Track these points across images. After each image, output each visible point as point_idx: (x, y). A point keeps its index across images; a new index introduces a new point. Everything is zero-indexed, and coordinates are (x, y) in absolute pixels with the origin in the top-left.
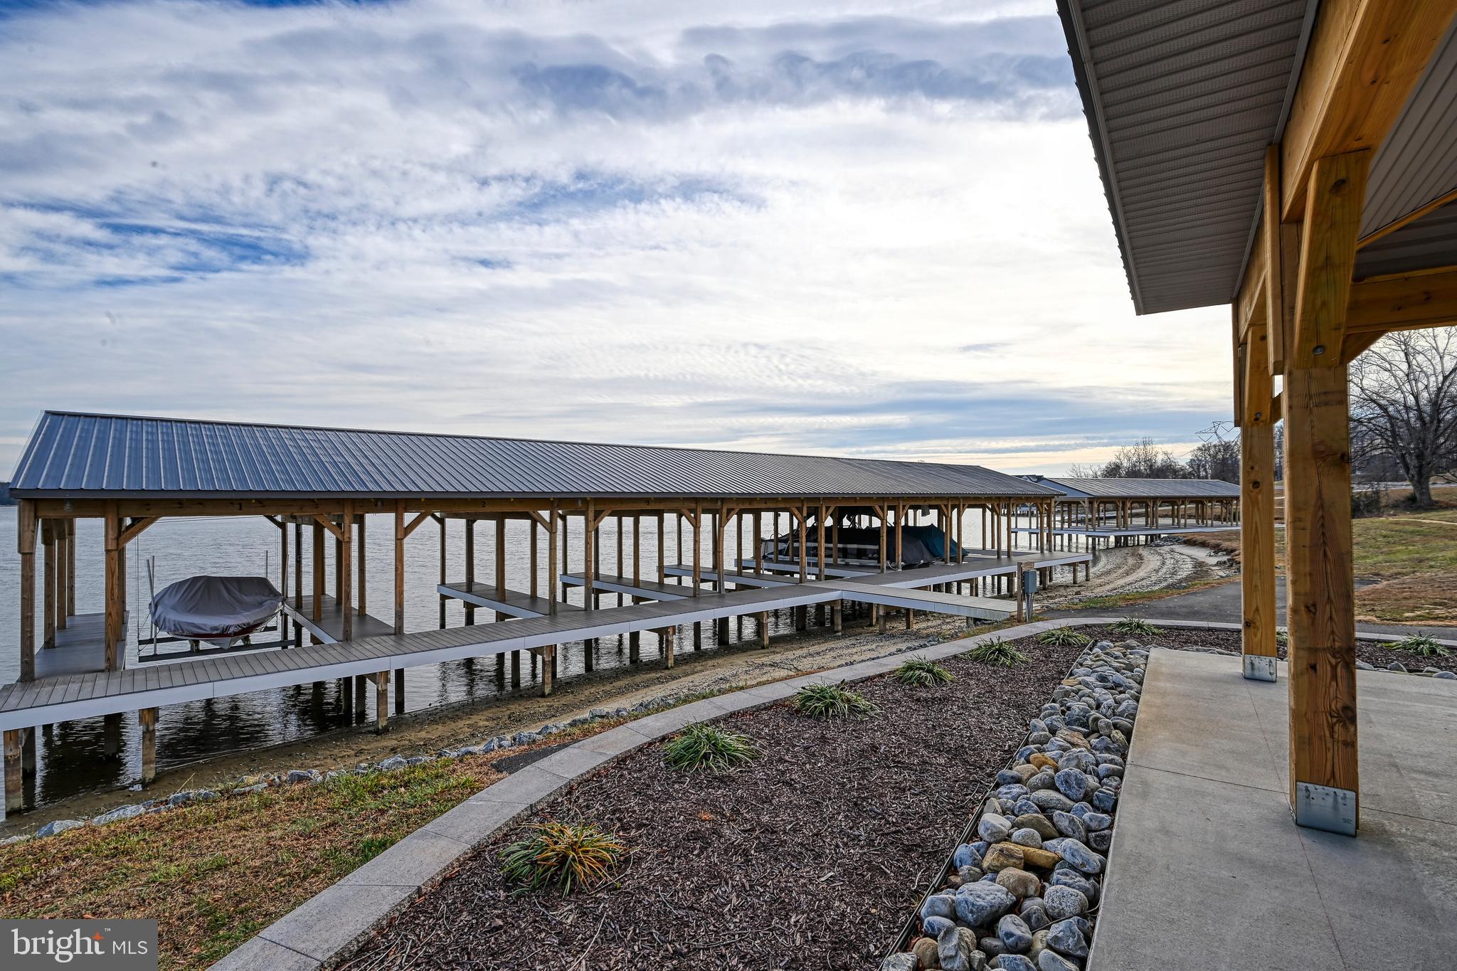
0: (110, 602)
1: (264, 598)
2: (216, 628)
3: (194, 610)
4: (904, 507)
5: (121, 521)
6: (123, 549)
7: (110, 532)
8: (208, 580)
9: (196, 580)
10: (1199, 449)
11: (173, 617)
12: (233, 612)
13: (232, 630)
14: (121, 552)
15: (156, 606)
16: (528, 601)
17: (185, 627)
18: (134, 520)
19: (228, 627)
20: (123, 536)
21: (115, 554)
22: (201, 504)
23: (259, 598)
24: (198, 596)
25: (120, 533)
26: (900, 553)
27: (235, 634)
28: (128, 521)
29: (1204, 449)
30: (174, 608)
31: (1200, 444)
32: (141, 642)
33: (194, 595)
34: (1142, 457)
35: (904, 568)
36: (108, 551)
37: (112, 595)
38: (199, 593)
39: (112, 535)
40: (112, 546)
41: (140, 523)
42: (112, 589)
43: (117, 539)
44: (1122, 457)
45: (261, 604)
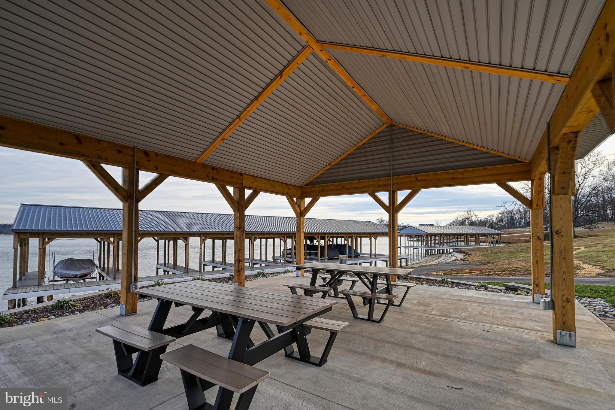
0: (40, 264)
1: (90, 266)
2: (73, 275)
3: (67, 269)
4: (328, 237)
5: (44, 239)
6: (45, 248)
7: (40, 242)
8: (72, 260)
9: (68, 259)
10: (500, 213)
11: (60, 271)
12: (80, 270)
13: (78, 275)
14: (44, 249)
15: (55, 268)
16: (184, 269)
17: (63, 274)
18: (48, 239)
19: (77, 275)
20: (45, 244)
21: (42, 250)
22: (68, 234)
23: (88, 266)
24: (68, 265)
25: (43, 243)
26: (326, 254)
27: (80, 277)
28: (47, 240)
29: (502, 213)
30: (60, 268)
31: (500, 211)
32: (50, 281)
33: (67, 265)
34: (467, 217)
35: (328, 260)
36: (40, 249)
37: (41, 262)
38: (69, 264)
39: (41, 243)
40: (41, 247)
41: (50, 240)
42: (41, 260)
43: (43, 245)
44: (458, 217)
45: (89, 268)
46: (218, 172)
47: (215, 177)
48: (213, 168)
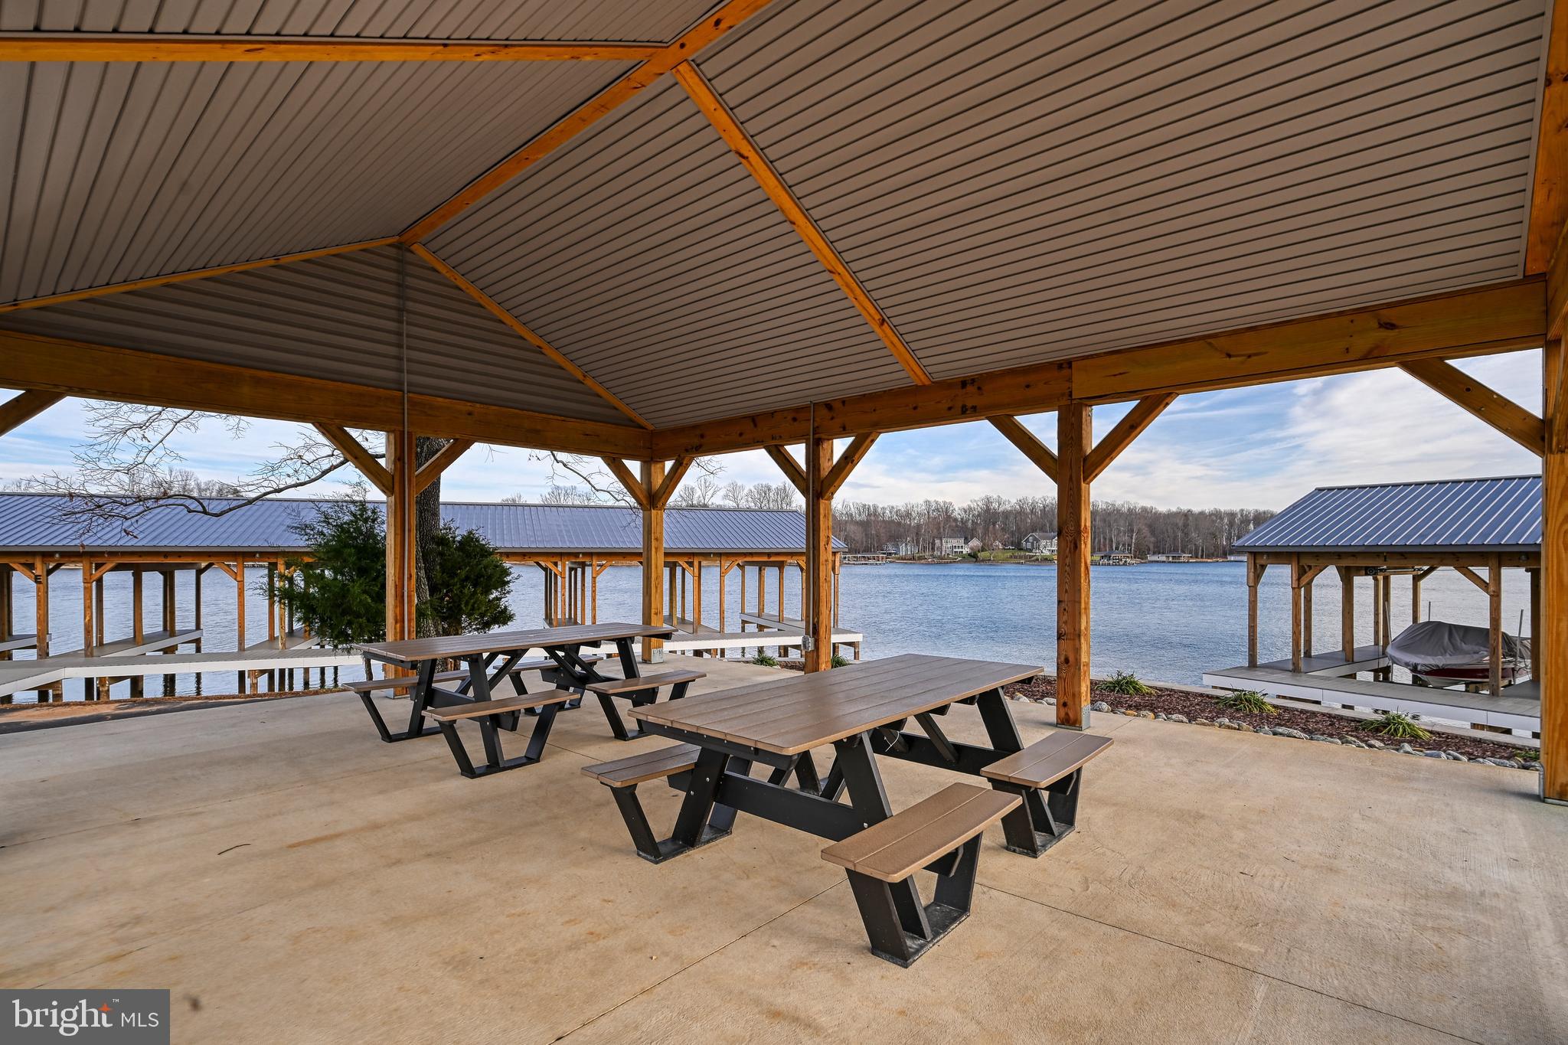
46: (979, 388)
47: (969, 404)
48: (964, 383)
